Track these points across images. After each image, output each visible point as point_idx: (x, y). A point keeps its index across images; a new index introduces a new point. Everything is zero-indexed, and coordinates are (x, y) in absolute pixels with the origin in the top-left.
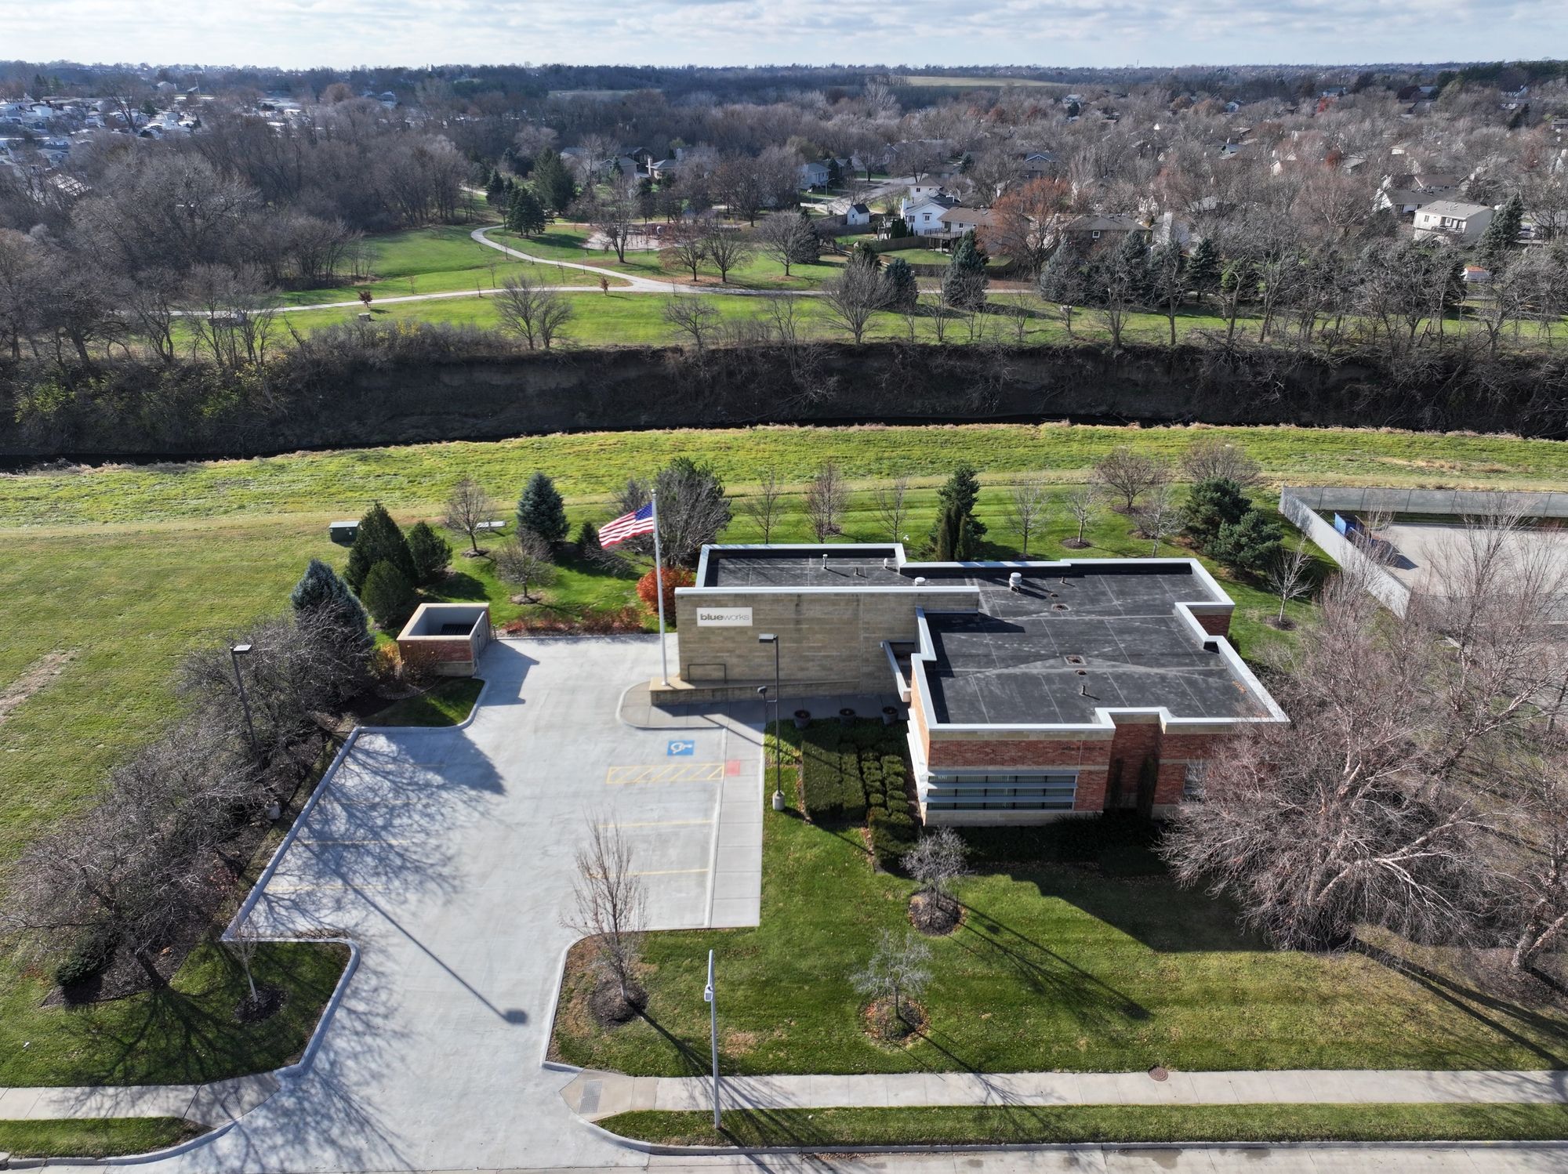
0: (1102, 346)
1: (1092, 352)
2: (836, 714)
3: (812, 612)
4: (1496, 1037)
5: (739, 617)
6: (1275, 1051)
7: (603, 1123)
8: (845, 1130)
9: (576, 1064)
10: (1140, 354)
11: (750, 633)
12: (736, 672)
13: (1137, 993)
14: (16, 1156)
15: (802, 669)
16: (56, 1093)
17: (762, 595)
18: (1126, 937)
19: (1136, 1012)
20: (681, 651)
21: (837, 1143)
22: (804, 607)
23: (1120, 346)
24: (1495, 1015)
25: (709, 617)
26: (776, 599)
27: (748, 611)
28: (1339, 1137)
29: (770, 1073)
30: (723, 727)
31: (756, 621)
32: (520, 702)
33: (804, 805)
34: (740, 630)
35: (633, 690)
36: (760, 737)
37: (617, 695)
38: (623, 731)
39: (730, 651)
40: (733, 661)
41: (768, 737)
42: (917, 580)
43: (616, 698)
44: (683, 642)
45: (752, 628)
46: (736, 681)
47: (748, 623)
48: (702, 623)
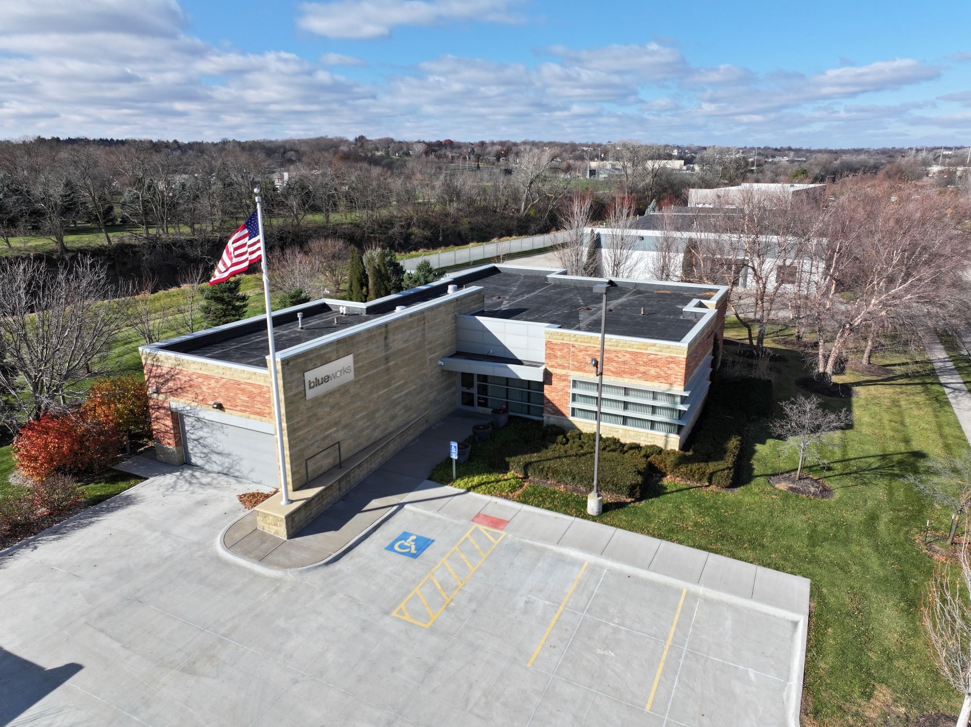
3: (397, 343)
12: (345, 450)
17: (358, 334)
20: (293, 445)
22: (391, 337)
26: (370, 335)
27: (348, 361)
30: (401, 506)
31: (357, 371)
32: (72, 669)
33: (618, 490)
34: (343, 389)
35: (230, 544)
36: (448, 489)
37: (218, 559)
38: (316, 578)
39: (336, 424)
40: (341, 435)
41: (461, 482)
42: (398, 309)
43: (227, 564)
44: (292, 431)
45: (355, 382)
46: (349, 460)
47: (350, 376)
48: (310, 394)
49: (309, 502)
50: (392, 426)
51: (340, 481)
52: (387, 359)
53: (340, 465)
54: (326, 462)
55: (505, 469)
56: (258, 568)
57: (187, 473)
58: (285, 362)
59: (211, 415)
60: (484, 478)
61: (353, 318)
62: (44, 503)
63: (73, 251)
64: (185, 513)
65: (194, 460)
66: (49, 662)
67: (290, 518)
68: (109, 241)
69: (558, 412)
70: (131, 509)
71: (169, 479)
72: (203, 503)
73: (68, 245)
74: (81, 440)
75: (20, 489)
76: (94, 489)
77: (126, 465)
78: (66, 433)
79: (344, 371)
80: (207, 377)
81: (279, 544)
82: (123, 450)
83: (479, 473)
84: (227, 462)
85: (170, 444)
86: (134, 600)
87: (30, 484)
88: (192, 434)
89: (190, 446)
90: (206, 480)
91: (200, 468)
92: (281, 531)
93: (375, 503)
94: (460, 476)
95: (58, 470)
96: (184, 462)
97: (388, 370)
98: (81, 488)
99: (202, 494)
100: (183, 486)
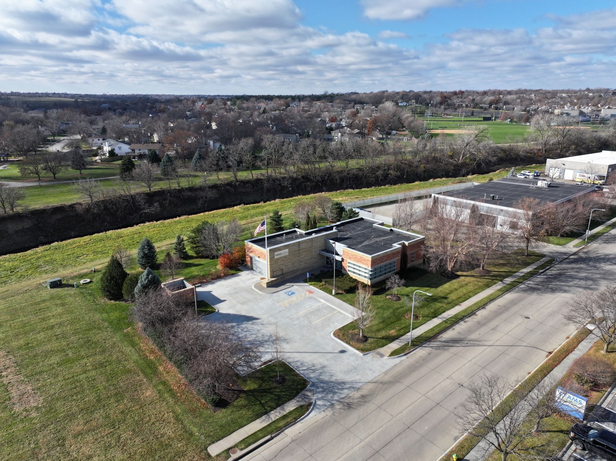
0: (232, 182)
1: (230, 184)
2: (320, 272)
3: (303, 246)
4: (490, 280)
5: (286, 252)
6: (470, 294)
7: (390, 355)
8: (431, 335)
9: (369, 351)
10: (244, 183)
11: (288, 257)
12: (284, 271)
13: (442, 295)
14: (273, 434)
15: (300, 265)
16: (258, 421)
17: (290, 244)
18: (429, 288)
19: (445, 298)
20: (271, 268)
21: (432, 337)
22: (301, 245)
23: (238, 181)
24: (486, 277)
25: (278, 255)
26: (294, 244)
27: (287, 250)
28: (491, 301)
29: (405, 334)
30: (293, 286)
31: (289, 253)
32: (225, 301)
33: (342, 290)
34: (285, 257)
35: (255, 287)
36: (306, 284)
37: (252, 289)
38: (268, 295)
39: (283, 265)
40: (284, 267)
41: (309, 283)
42: (313, 234)
43: (253, 290)
44: (271, 265)
45: (288, 255)
46: (285, 274)
47: (287, 254)
48: (276, 257)
49: (272, 281)
50: (300, 267)
51: (281, 278)
52: (299, 250)
53: (283, 274)
54: (279, 273)
55: (321, 282)
56: (259, 292)
57: (252, 271)
58: (270, 250)
59: (257, 259)
60: (315, 283)
61: (301, 236)
62: (223, 273)
63: (239, 182)
64: (249, 279)
65: (254, 269)
66: (222, 299)
67: (268, 283)
68: (253, 177)
69: (345, 270)
70: (239, 277)
71: (248, 272)
72: (253, 278)
73: (238, 178)
74: (231, 260)
75: (219, 269)
76: (233, 272)
77: (240, 268)
78: (228, 258)
79: (285, 253)
80: (257, 250)
81: (264, 288)
82: (240, 264)
83: (315, 282)
84: (260, 270)
85: (249, 264)
86: (236, 293)
87: (221, 269)
88: (254, 263)
89: (253, 265)
90: (255, 273)
91: (255, 271)
92: (265, 286)
93: (288, 284)
94: (309, 281)
95: (226, 266)
96: (251, 269)
97: (299, 253)
98: (230, 271)
99: (253, 276)
100: (250, 274)
